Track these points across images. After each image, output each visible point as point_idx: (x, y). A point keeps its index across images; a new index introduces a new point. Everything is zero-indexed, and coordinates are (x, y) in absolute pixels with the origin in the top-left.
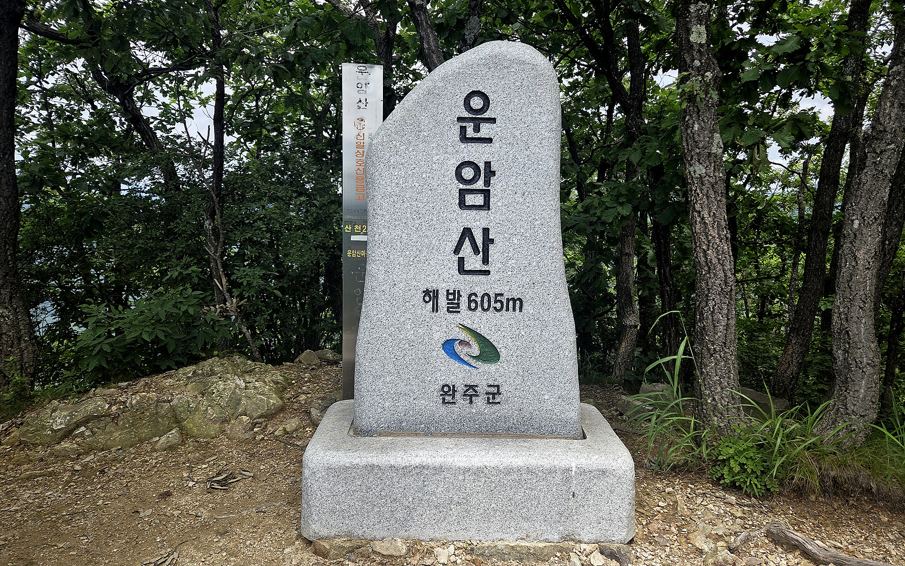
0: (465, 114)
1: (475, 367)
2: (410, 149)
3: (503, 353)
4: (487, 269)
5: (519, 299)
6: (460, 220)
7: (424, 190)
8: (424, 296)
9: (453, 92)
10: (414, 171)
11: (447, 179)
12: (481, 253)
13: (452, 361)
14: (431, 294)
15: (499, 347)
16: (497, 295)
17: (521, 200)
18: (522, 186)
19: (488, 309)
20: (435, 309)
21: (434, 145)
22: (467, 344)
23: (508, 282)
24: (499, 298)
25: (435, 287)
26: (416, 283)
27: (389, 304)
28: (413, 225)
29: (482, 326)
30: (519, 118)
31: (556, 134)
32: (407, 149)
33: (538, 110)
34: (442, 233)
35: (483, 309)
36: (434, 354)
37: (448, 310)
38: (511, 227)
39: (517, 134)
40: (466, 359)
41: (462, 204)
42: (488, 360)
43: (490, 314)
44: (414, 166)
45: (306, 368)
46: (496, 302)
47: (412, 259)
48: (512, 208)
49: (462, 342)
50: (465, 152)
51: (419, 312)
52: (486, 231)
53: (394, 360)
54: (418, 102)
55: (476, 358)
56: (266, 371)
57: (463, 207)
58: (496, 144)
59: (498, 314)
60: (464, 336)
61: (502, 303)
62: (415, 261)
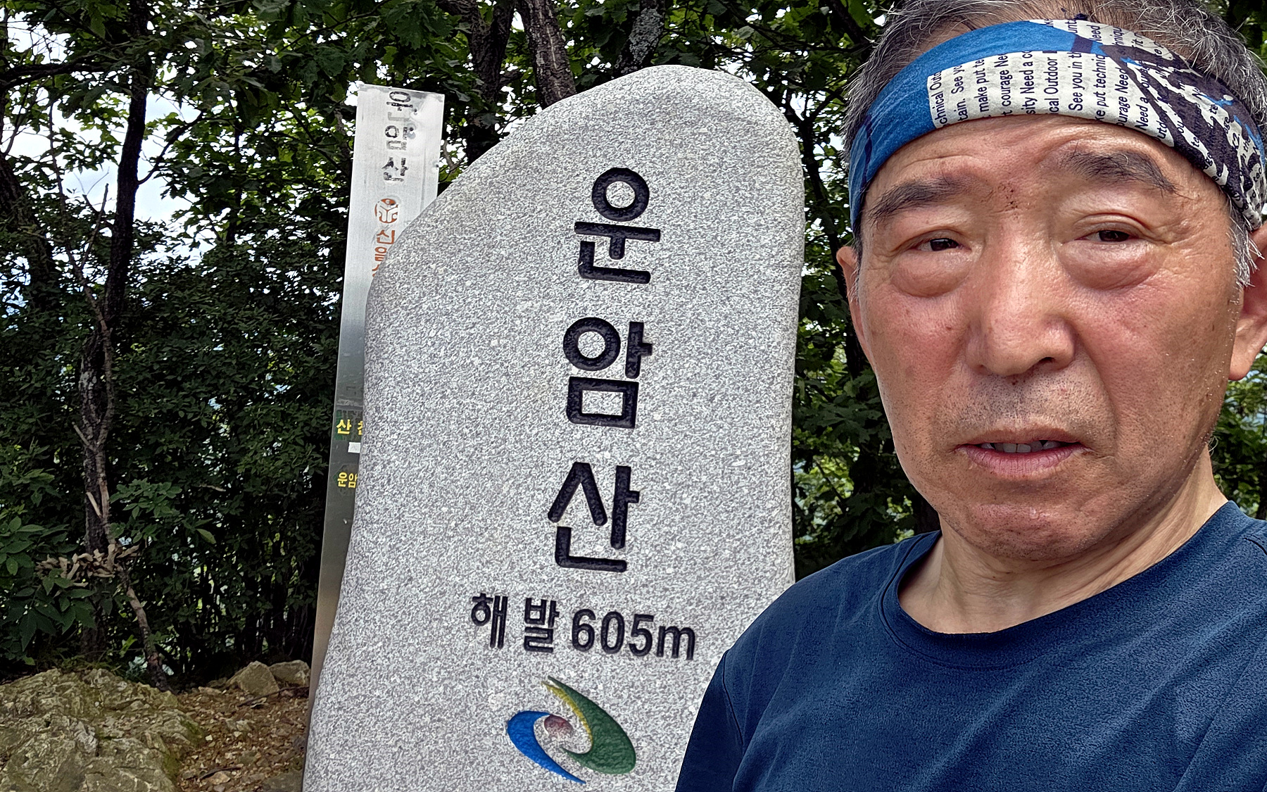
0: (592, 215)
1: (577, 779)
2: (468, 283)
3: (644, 750)
4: (621, 558)
5: (689, 631)
6: (567, 446)
7: (491, 375)
8: (475, 609)
9: (570, 167)
10: (472, 331)
11: (543, 354)
12: (609, 523)
13: (528, 762)
14: (491, 606)
15: (638, 734)
16: (638, 618)
17: (706, 411)
18: (708, 381)
19: (617, 648)
20: (498, 638)
21: (522, 278)
22: (564, 724)
23: (666, 590)
24: (642, 625)
25: (499, 589)
26: (457, 579)
27: (393, 622)
28: (461, 448)
29: (600, 687)
30: (711, 234)
31: (791, 274)
32: (461, 282)
33: (753, 220)
34: (525, 471)
35: (605, 647)
36: (488, 742)
37: (526, 645)
38: (680, 468)
39: (706, 269)
40: (559, 758)
41: (574, 410)
42: (609, 765)
43: (622, 660)
44: (474, 320)
45: (245, 704)
46: (636, 632)
47: (453, 524)
48: (683, 427)
49: (553, 720)
50: (587, 296)
51: (460, 645)
52: (623, 474)
53: (395, 750)
54: (491, 183)
55: (584, 758)
56: (154, 708)
57: (575, 416)
58: (657, 285)
59: (637, 661)
60: (557, 705)
61: (649, 637)
62: (460, 529)
